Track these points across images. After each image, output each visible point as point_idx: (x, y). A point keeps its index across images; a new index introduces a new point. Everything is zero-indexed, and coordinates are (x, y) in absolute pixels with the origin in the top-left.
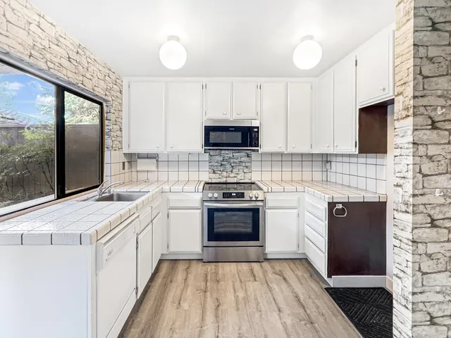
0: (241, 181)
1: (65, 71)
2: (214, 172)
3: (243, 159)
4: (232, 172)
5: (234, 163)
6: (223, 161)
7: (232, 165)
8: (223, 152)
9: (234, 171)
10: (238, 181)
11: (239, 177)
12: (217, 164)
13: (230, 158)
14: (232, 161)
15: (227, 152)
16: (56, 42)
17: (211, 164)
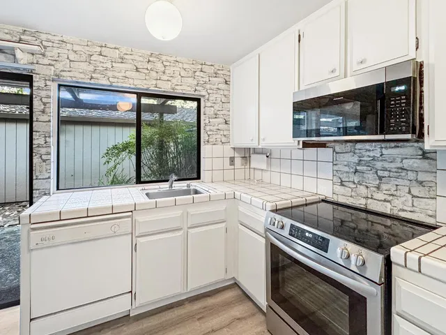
0: (403, 215)
1: (131, 81)
2: (342, 184)
3: (407, 164)
4: (378, 188)
5: (385, 169)
6: (359, 163)
7: (380, 173)
8: (359, 146)
9: (384, 187)
10: (395, 212)
11: (398, 203)
12: (346, 169)
13: (374, 159)
14: (379, 165)
15: (367, 146)
16: (120, 60)
17: (336, 168)
